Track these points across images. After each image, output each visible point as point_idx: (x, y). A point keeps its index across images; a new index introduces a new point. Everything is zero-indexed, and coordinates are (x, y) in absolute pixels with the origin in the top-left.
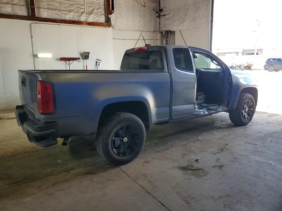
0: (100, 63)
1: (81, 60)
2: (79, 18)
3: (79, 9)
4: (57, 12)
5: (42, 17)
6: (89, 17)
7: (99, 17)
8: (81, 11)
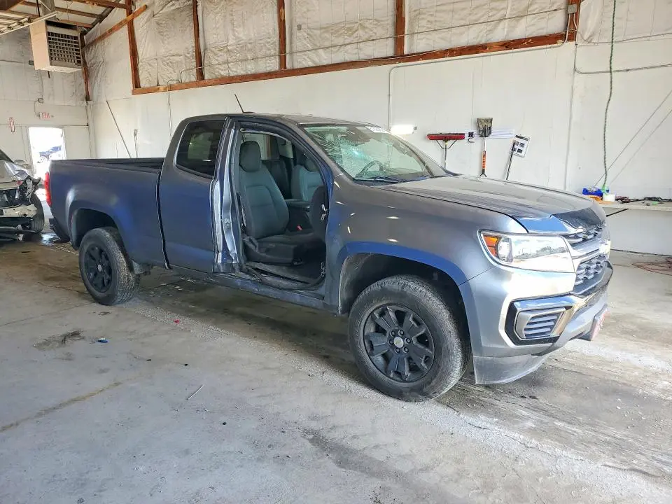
0: (522, 145)
1: (476, 138)
2: (489, 37)
3: (494, 12)
4: (443, 34)
5: (415, 52)
6: (514, 27)
7: (546, 20)
8: (498, 16)
